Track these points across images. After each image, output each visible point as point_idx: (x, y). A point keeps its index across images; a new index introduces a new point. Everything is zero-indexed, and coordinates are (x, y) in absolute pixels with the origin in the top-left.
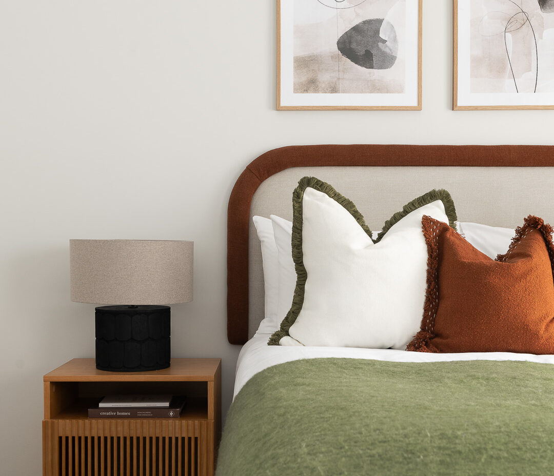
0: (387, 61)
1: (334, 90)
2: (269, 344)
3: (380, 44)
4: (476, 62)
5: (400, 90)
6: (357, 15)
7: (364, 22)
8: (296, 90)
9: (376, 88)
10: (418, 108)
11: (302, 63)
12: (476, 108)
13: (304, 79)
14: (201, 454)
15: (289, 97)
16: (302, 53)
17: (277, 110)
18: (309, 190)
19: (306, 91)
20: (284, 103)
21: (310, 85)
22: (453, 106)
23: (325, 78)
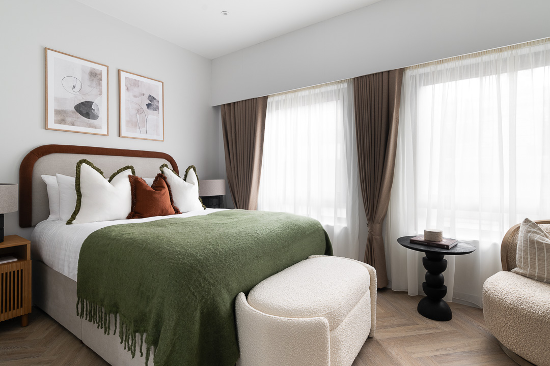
0: (95, 117)
1: (73, 125)
2: (66, 224)
3: (92, 111)
4: (128, 122)
5: (100, 128)
6: (83, 98)
7: (86, 102)
8: (55, 123)
9: (91, 126)
10: (107, 135)
11: (58, 112)
12: (128, 137)
13: (59, 118)
14: (24, 284)
15: (51, 124)
16: (58, 108)
17: (45, 129)
18: (84, 164)
19: (61, 123)
20: (49, 127)
21: (62, 121)
22: (120, 136)
23: (69, 119)
